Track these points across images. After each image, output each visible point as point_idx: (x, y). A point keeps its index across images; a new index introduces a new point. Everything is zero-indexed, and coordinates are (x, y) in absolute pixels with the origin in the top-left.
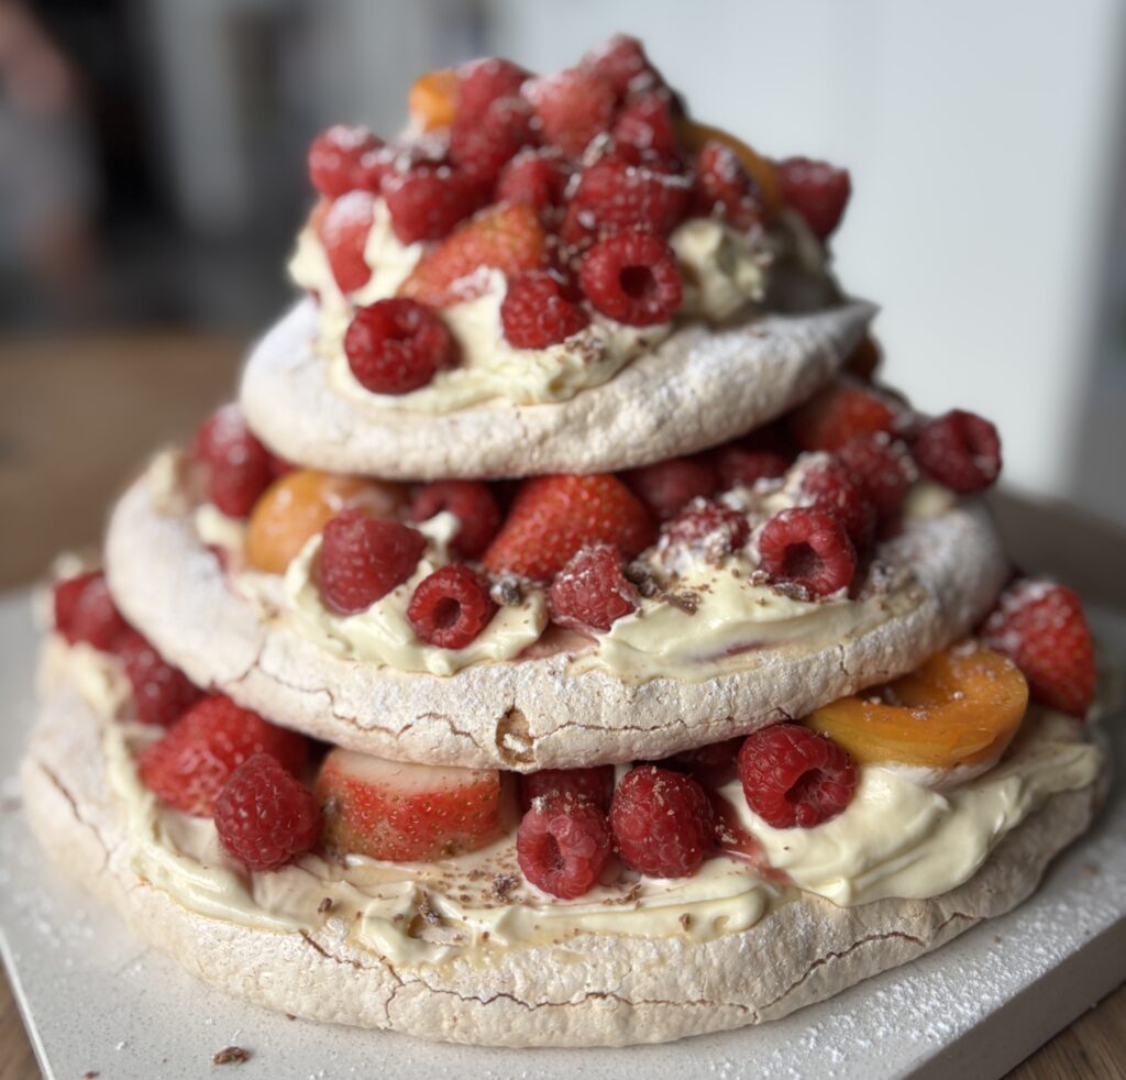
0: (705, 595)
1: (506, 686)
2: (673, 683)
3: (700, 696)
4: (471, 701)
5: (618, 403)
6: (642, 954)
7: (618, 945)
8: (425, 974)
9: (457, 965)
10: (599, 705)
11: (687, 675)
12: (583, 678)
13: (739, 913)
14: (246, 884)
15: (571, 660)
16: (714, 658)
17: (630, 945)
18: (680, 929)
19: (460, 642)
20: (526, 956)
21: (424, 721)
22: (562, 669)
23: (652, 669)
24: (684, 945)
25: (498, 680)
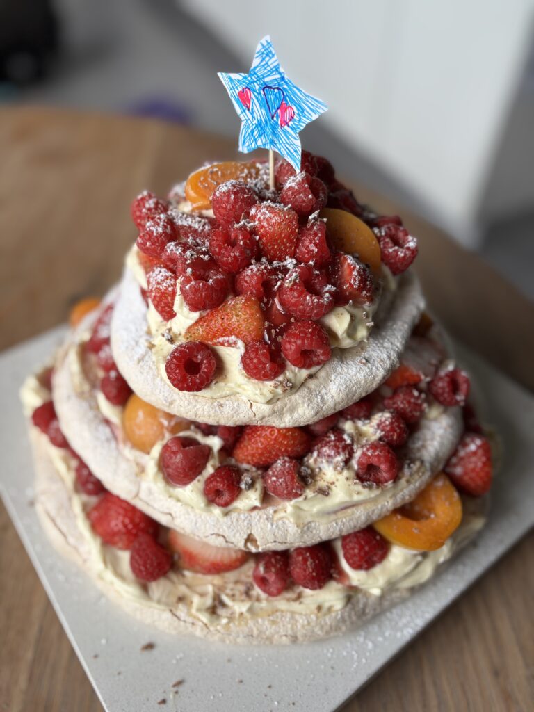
0: (333, 487)
1: (248, 524)
2: (317, 524)
3: (329, 529)
4: (233, 530)
5: (297, 404)
6: (301, 621)
7: (292, 618)
8: (219, 628)
9: (231, 625)
10: (287, 535)
11: (324, 520)
12: (280, 522)
13: (338, 605)
14: (145, 589)
15: (275, 512)
16: (335, 512)
17: (297, 617)
18: (316, 611)
19: (226, 505)
20: (257, 622)
21: (214, 536)
22: (271, 516)
23: (309, 519)
24: (317, 618)
25: (244, 520)
